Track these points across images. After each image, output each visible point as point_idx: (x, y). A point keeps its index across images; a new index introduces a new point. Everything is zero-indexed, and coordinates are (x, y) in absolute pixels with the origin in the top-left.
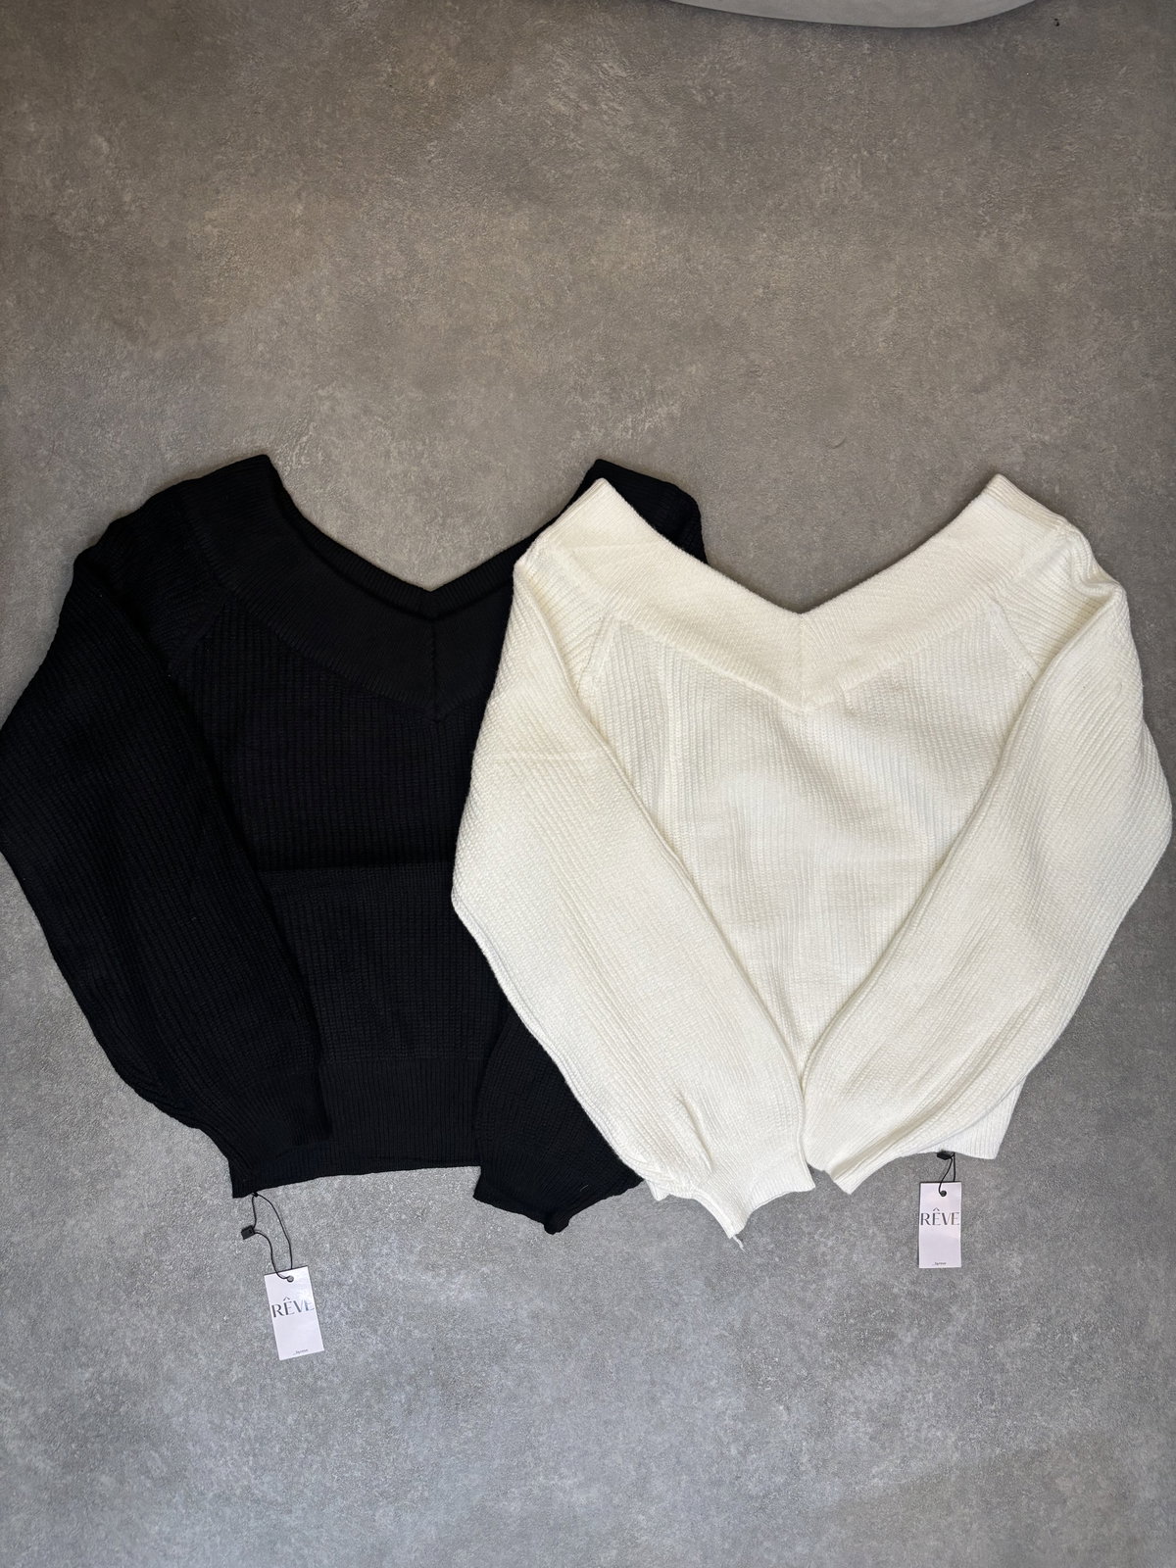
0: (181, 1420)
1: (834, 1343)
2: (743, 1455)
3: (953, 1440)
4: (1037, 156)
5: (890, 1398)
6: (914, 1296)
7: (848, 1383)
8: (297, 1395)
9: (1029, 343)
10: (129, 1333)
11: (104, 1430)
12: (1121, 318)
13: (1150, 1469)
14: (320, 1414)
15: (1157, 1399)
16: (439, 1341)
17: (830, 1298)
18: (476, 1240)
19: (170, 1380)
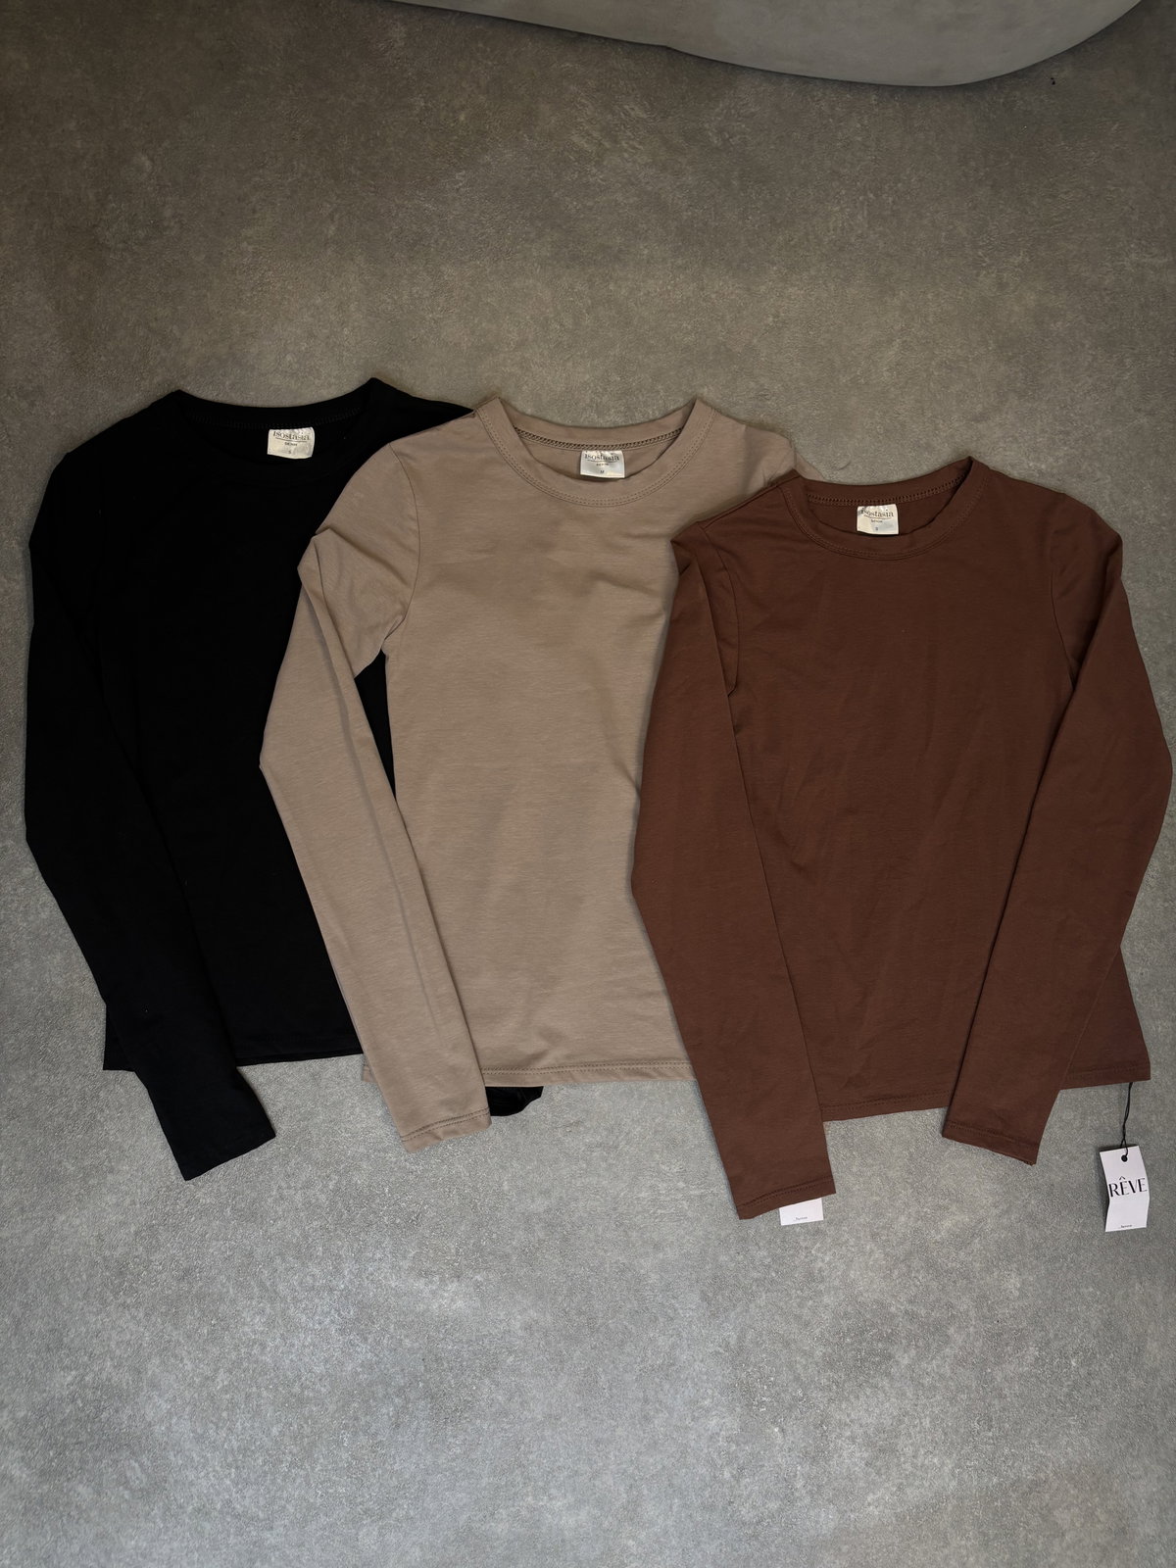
0: (163, 1428)
1: (830, 1363)
2: (737, 1478)
3: (950, 1466)
4: (1035, 203)
5: (887, 1421)
6: (912, 1316)
7: (843, 1406)
8: (283, 1404)
9: (1026, 377)
10: (114, 1334)
11: (83, 1437)
12: (1115, 356)
13: (1150, 1502)
14: (305, 1426)
15: (1156, 1428)
16: (430, 1352)
17: (826, 1316)
18: (470, 1246)
19: (154, 1385)
